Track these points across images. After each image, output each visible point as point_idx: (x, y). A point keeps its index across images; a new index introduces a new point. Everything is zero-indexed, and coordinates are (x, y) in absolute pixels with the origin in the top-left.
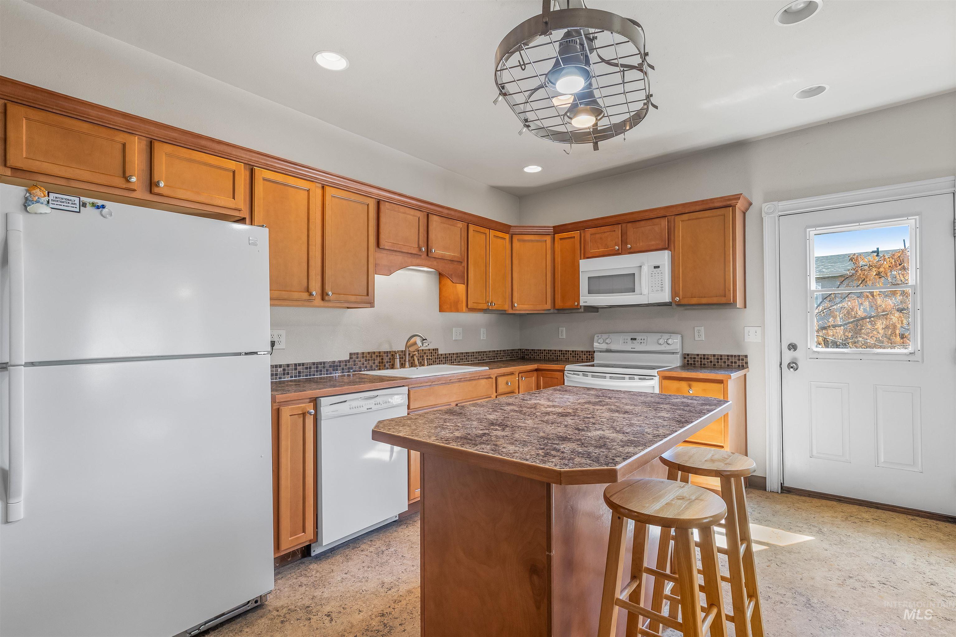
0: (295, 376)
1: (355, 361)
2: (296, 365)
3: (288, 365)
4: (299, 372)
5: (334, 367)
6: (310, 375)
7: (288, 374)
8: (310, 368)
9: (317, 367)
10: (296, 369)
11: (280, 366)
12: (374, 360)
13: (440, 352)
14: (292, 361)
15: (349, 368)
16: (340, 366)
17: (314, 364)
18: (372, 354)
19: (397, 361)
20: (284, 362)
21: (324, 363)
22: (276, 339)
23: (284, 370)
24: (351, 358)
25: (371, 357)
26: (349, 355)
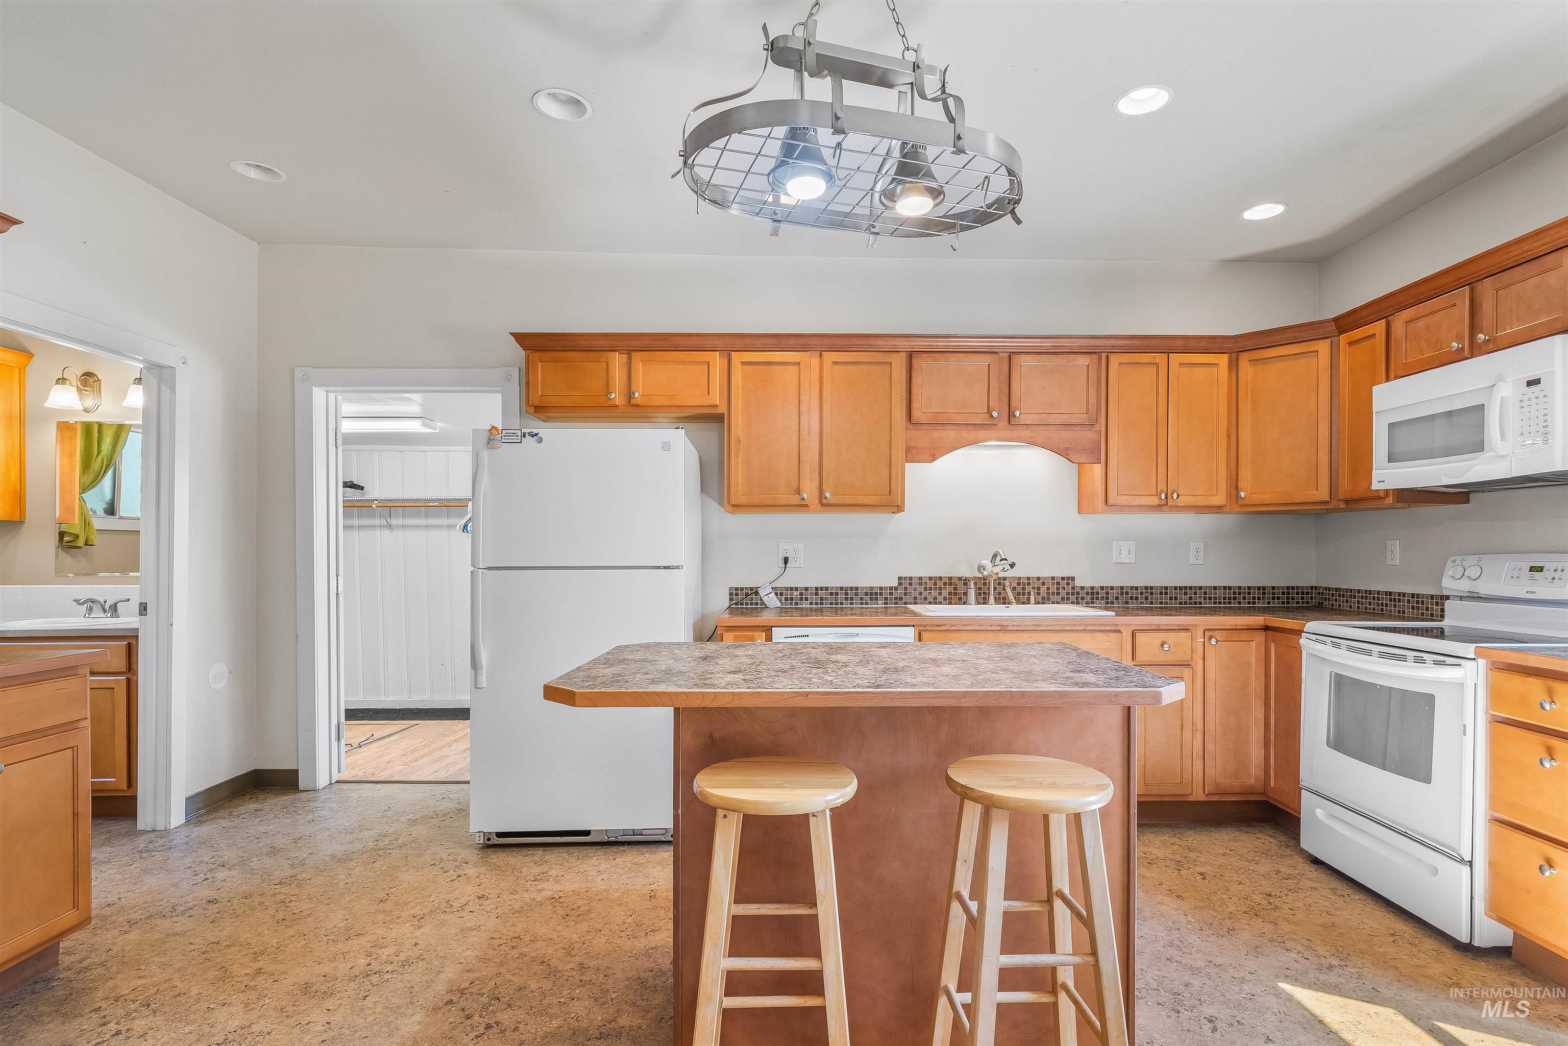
0: (816, 604)
1: (906, 589)
2: (817, 589)
3: (806, 589)
4: (822, 599)
5: (871, 594)
6: (836, 604)
7: (806, 599)
8: (837, 594)
9: (846, 594)
10: (817, 594)
11: (797, 589)
12: (940, 589)
13: (1078, 583)
14: (812, 584)
15: (896, 598)
16: (881, 594)
17: (841, 589)
18: (936, 580)
19: (972, 593)
20: (801, 584)
21: (857, 588)
22: (790, 555)
23: (801, 594)
24: (900, 584)
25: (935, 584)
26: (897, 580)
